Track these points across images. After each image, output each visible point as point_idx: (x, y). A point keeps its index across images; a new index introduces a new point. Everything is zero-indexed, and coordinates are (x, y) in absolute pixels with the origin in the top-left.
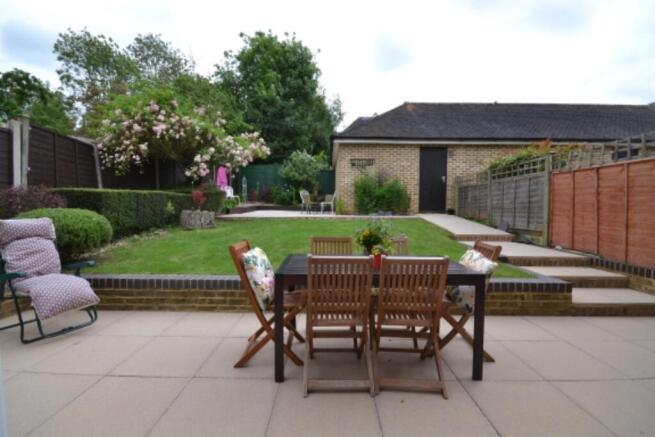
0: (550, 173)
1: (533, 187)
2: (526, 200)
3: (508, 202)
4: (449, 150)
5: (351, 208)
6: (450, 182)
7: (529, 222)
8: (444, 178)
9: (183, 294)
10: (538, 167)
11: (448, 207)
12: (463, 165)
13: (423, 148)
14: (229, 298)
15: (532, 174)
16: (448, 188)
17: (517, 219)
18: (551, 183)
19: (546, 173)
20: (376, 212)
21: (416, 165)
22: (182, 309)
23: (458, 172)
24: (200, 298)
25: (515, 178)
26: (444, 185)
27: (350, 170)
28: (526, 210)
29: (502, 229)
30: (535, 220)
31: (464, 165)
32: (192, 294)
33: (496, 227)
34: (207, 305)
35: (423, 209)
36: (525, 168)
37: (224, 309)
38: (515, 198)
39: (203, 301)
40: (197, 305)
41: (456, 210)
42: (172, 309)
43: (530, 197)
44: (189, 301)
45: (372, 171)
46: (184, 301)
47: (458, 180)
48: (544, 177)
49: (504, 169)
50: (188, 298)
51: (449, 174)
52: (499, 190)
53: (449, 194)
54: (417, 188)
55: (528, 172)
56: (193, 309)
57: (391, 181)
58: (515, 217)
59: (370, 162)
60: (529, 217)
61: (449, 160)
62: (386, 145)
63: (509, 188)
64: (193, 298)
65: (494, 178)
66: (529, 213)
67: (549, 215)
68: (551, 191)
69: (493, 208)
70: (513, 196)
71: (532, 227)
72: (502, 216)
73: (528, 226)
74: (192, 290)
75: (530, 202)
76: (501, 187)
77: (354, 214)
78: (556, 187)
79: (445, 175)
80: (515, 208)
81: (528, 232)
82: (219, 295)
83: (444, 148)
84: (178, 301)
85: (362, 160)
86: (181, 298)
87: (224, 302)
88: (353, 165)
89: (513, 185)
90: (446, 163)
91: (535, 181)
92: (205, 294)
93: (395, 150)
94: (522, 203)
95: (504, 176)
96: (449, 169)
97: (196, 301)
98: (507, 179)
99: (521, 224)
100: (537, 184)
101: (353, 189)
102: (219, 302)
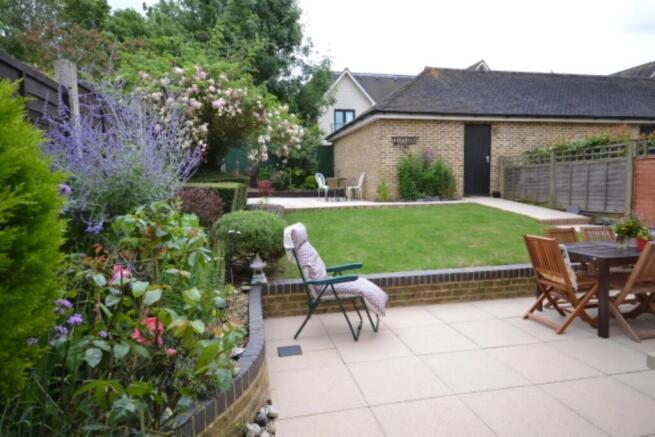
0: (634, 158)
1: (610, 172)
2: (603, 183)
3: (577, 185)
4: (493, 127)
5: (393, 193)
6: (494, 162)
7: (606, 205)
8: (488, 158)
9: (413, 290)
10: (619, 151)
11: (492, 189)
12: (506, 144)
13: (468, 126)
14: (453, 290)
15: (609, 159)
16: (492, 169)
17: (590, 202)
18: (634, 168)
19: (629, 159)
20: (422, 197)
21: (461, 144)
22: (412, 304)
23: (502, 152)
24: (428, 292)
25: (589, 162)
26: (488, 166)
27: (391, 150)
28: (604, 194)
29: (571, 211)
30: (614, 203)
31: (508, 143)
32: (421, 289)
33: (564, 210)
34: (435, 298)
35: (468, 192)
36: (601, 153)
37: (449, 300)
38: (588, 181)
39: (431, 294)
40: (425, 299)
41: (502, 192)
42: (403, 305)
43: (607, 181)
44: (419, 296)
45: (414, 150)
46: (413, 296)
47: (501, 160)
48: (627, 162)
49: (573, 153)
50: (417, 293)
51: (493, 153)
52: (564, 172)
53: (493, 175)
54: (462, 168)
55: (604, 156)
56: (422, 303)
57: (435, 163)
58: (588, 199)
59: (413, 141)
60: (606, 200)
61: (493, 138)
62: (429, 121)
63: (580, 171)
64: (422, 293)
65: (559, 160)
66: (606, 196)
67: (632, 198)
68: (634, 176)
69: (557, 191)
70: (586, 179)
71: (610, 209)
72: (570, 200)
73: (605, 208)
74: (422, 285)
75: (607, 186)
76: (569, 170)
77: (397, 200)
78: (640, 172)
79: (489, 154)
80: (588, 191)
81: (605, 214)
82: (445, 287)
83: (488, 125)
84: (408, 297)
85: (404, 138)
86: (411, 293)
87: (448, 294)
88: (395, 144)
89: (585, 168)
90: (490, 141)
91: (614, 165)
92: (433, 288)
93: (439, 126)
94: (596, 186)
95: (574, 159)
96: (493, 148)
97: (424, 295)
98: (576, 162)
99: (596, 206)
100: (616, 168)
101: (395, 172)
102: (444, 294)
